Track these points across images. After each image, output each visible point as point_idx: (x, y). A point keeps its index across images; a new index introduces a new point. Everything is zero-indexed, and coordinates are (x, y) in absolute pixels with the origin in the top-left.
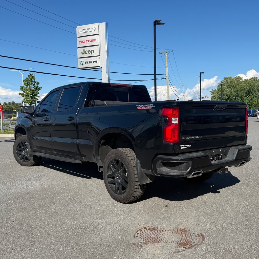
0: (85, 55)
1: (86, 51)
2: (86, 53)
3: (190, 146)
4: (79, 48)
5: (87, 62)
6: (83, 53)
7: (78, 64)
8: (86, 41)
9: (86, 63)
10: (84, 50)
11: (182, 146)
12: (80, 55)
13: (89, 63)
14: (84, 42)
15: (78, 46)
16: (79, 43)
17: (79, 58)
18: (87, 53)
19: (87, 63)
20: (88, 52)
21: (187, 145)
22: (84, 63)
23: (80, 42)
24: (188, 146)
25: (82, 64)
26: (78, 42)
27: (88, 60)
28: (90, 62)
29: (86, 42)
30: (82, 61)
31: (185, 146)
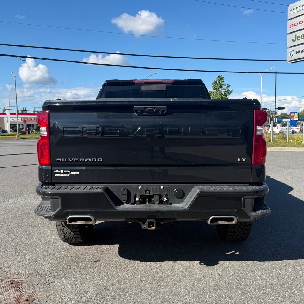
0: (297, 42)
1: (298, 37)
2: (298, 39)
3: (78, 173)
4: (290, 33)
5: (299, 51)
6: (294, 40)
7: (288, 56)
8: (299, 22)
9: (297, 53)
10: (296, 35)
11: (59, 171)
12: (290, 43)
13: (302, 52)
14: (296, 24)
15: (288, 32)
16: (290, 27)
17: (290, 47)
18: (300, 39)
19: (299, 53)
20: (301, 37)
21: (69, 171)
22: (294, 53)
23: (292, 26)
24: (73, 173)
25: (292, 55)
26: (288, 26)
27: (300, 48)
28: (302, 50)
29: (299, 24)
30: (292, 51)
31: (64, 173)
